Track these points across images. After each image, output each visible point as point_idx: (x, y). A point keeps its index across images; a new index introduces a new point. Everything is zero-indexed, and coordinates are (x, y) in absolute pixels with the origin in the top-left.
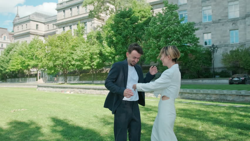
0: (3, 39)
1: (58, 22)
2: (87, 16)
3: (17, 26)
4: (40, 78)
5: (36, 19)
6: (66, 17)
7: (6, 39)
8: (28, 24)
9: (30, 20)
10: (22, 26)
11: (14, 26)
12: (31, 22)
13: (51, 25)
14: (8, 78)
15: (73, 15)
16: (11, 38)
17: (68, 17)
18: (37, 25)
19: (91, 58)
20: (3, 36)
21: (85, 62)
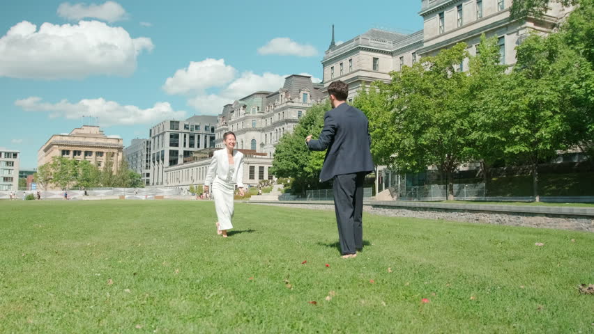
0: (301, 100)
1: (426, 45)
2: (506, 20)
3: (331, 66)
4: (380, 189)
5: (373, 44)
6: (446, 31)
7: (309, 101)
8: (354, 57)
9: (360, 47)
10: (341, 64)
11: (324, 66)
12: (361, 52)
13: (408, 56)
14: (309, 189)
15: (465, 22)
16: (318, 98)
17: (451, 29)
18: (375, 59)
19: (533, 119)
20: (302, 93)
21: (513, 131)
